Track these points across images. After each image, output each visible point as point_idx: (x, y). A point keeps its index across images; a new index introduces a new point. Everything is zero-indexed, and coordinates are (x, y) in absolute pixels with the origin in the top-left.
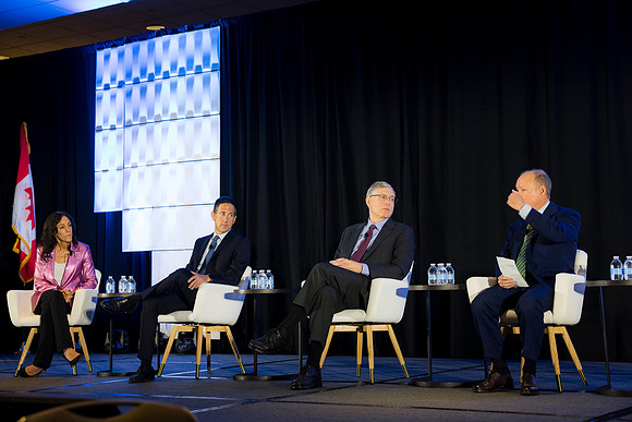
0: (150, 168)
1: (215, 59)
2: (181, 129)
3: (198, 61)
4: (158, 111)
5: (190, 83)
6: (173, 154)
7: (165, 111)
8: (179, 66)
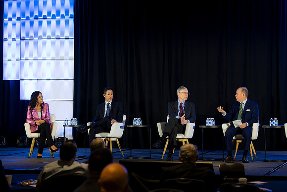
0: (36, 61)
1: (72, 12)
2: (53, 44)
3: (63, 12)
4: (40, 34)
5: (58, 23)
6: (48, 55)
7: (44, 34)
8: (52, 13)
